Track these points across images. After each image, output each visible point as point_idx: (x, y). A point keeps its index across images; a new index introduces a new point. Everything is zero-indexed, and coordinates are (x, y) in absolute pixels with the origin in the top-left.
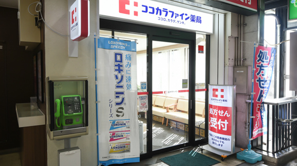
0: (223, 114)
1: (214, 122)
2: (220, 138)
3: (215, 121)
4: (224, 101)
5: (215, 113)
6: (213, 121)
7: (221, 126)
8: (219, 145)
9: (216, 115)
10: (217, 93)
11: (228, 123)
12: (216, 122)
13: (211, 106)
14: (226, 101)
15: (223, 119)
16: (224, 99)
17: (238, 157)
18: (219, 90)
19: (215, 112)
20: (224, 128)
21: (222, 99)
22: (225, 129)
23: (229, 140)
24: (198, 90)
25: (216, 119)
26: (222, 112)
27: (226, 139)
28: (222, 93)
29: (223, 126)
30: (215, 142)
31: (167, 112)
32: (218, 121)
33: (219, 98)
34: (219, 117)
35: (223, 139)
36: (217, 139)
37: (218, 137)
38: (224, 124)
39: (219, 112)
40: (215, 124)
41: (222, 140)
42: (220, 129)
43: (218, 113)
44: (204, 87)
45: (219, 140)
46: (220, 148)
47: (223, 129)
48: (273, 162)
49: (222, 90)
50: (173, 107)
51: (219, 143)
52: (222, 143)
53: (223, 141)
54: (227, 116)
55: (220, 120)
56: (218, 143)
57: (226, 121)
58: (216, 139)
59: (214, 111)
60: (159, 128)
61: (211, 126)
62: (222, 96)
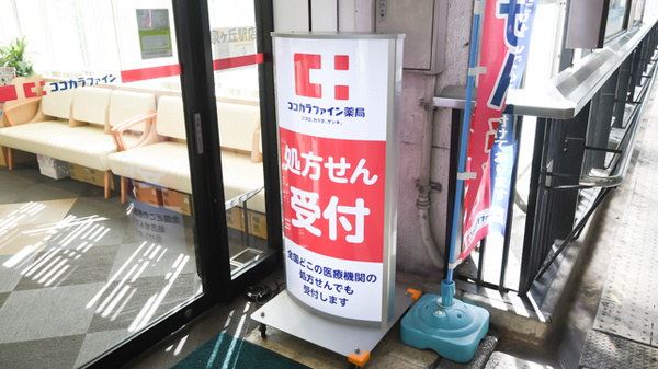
0: (349, 173)
1: (304, 208)
2: (338, 274)
3: (313, 204)
4: (349, 112)
5: (311, 170)
6: (302, 202)
7: (339, 225)
8: (333, 300)
9: (316, 177)
10: (315, 76)
11: (367, 211)
12: (317, 209)
13: (292, 138)
14: (360, 113)
15: (348, 194)
16: (351, 103)
17: (406, 338)
18: (328, 62)
19: (308, 165)
20: (353, 232)
21: (342, 105)
22: (358, 238)
23: (372, 278)
24: (228, 64)
25: (315, 196)
26: (344, 165)
27: (361, 278)
28: (341, 78)
29: (347, 226)
30: (314, 287)
31: (120, 149)
32: (323, 204)
33: (328, 99)
34: (327, 190)
35: (349, 276)
36: (325, 279)
37: (327, 272)
38: (352, 218)
39: (330, 165)
40: (312, 218)
41: (344, 282)
42: (333, 236)
43: (324, 171)
44: (252, 48)
45: (332, 281)
46: (336, 310)
47: (350, 239)
48: (532, 336)
49: (342, 63)
50: (141, 128)
51: (334, 293)
52: (343, 294)
53: (349, 283)
54: (367, 181)
55: (334, 200)
56: (327, 294)
57: (360, 202)
58: (316, 275)
59: (303, 162)
60: (91, 220)
61: (295, 223)
62: (342, 92)
